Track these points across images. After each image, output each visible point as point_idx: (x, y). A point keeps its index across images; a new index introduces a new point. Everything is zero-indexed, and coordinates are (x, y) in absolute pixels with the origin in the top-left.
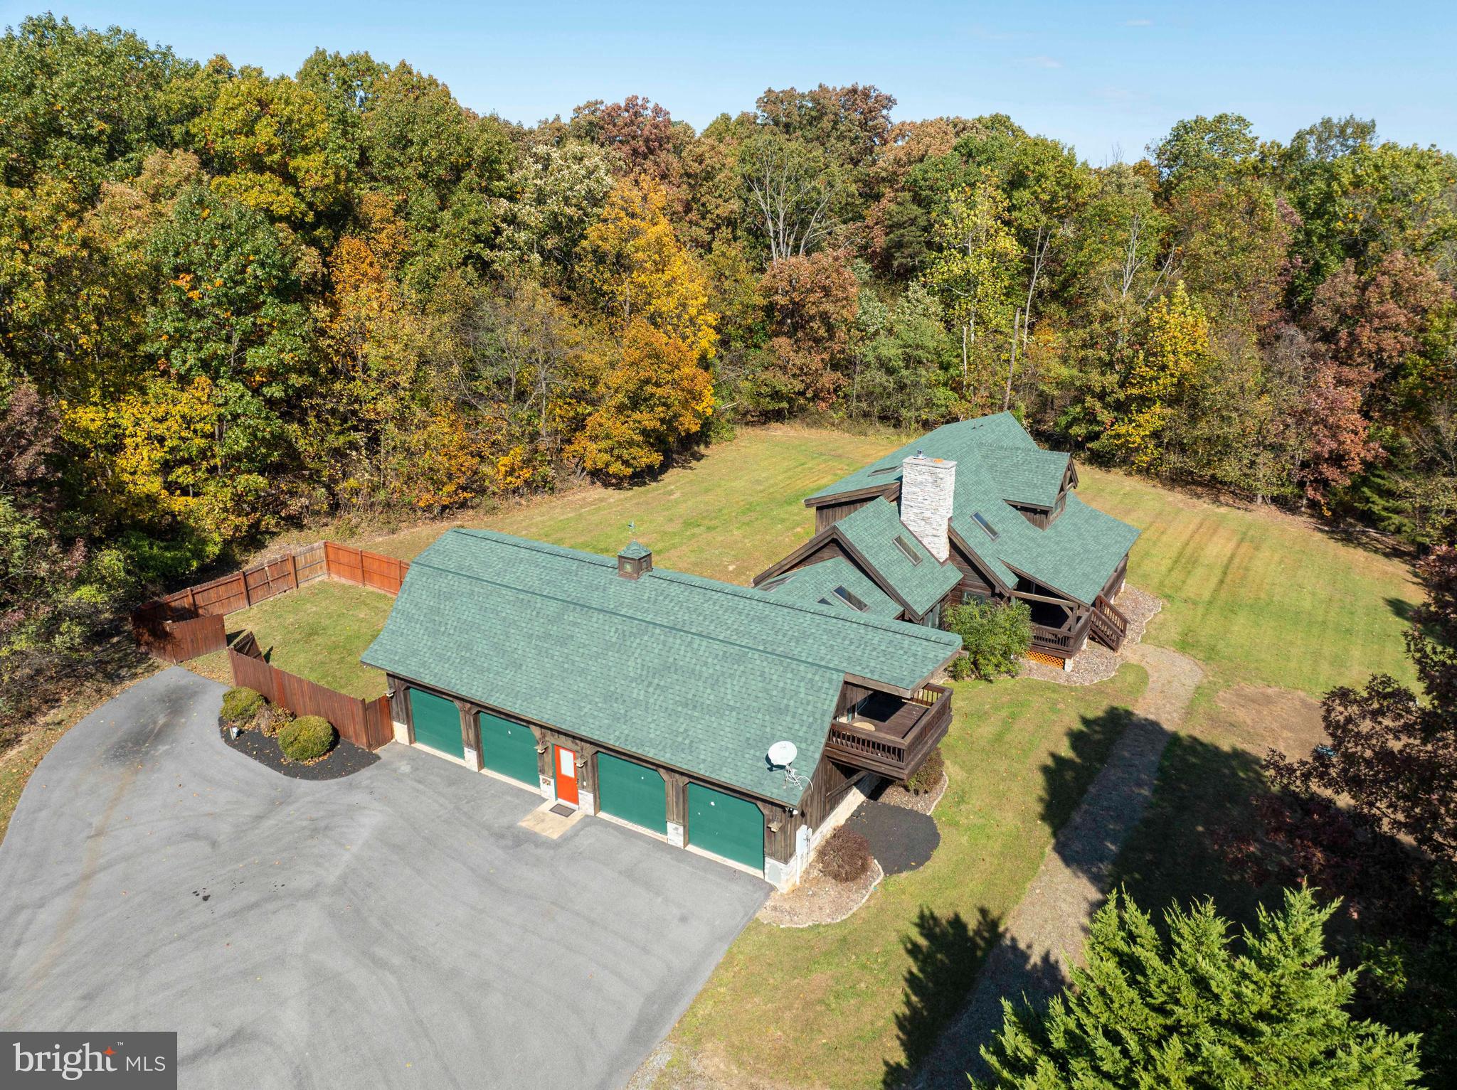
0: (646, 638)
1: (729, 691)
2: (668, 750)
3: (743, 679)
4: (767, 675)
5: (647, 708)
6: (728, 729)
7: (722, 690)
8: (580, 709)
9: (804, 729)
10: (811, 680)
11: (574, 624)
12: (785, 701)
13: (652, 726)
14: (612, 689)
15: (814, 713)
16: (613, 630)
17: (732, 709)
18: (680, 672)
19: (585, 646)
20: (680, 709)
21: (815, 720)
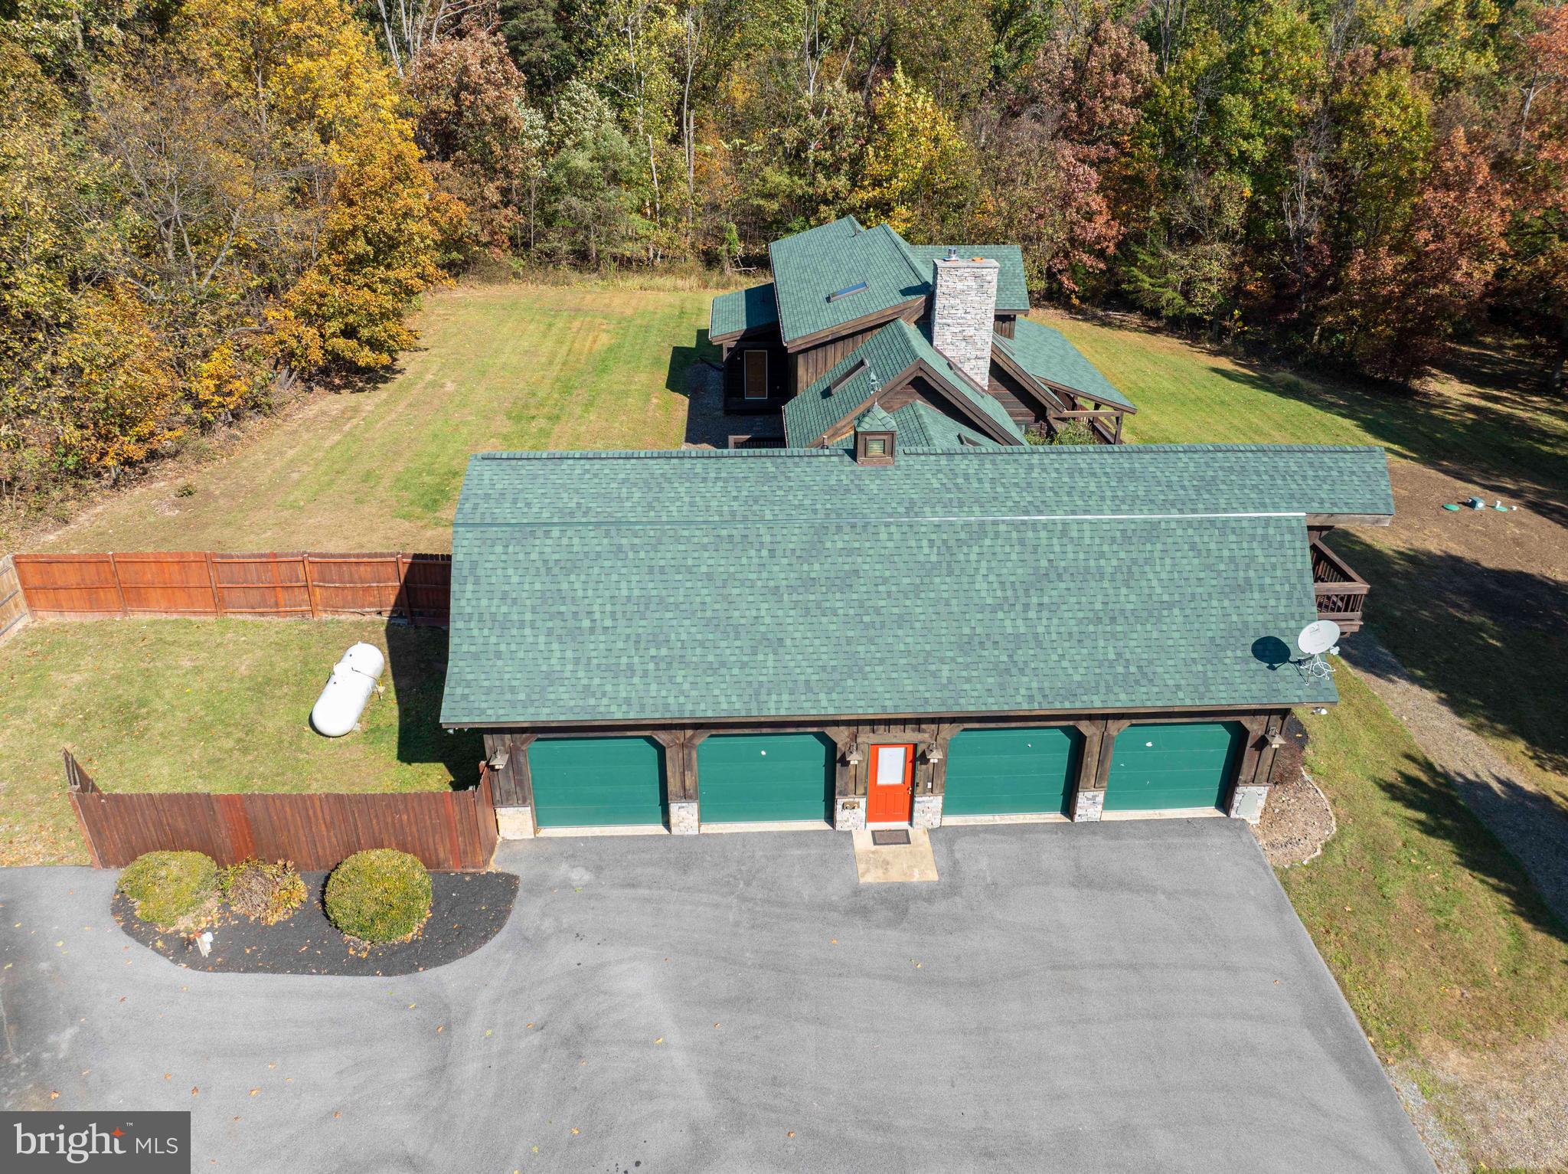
0: (987, 542)
1: (1155, 583)
2: (1116, 689)
3: (1168, 561)
4: (1200, 546)
5: (1039, 644)
6: (1176, 635)
7: (1144, 583)
8: (934, 675)
9: (1283, 602)
10: (1265, 537)
11: (849, 552)
12: (1241, 574)
13: (1065, 664)
14: (967, 631)
15: (1288, 578)
16: (925, 543)
17: (1170, 606)
18: (1066, 577)
19: (885, 581)
20: (1091, 628)
21: (1293, 586)
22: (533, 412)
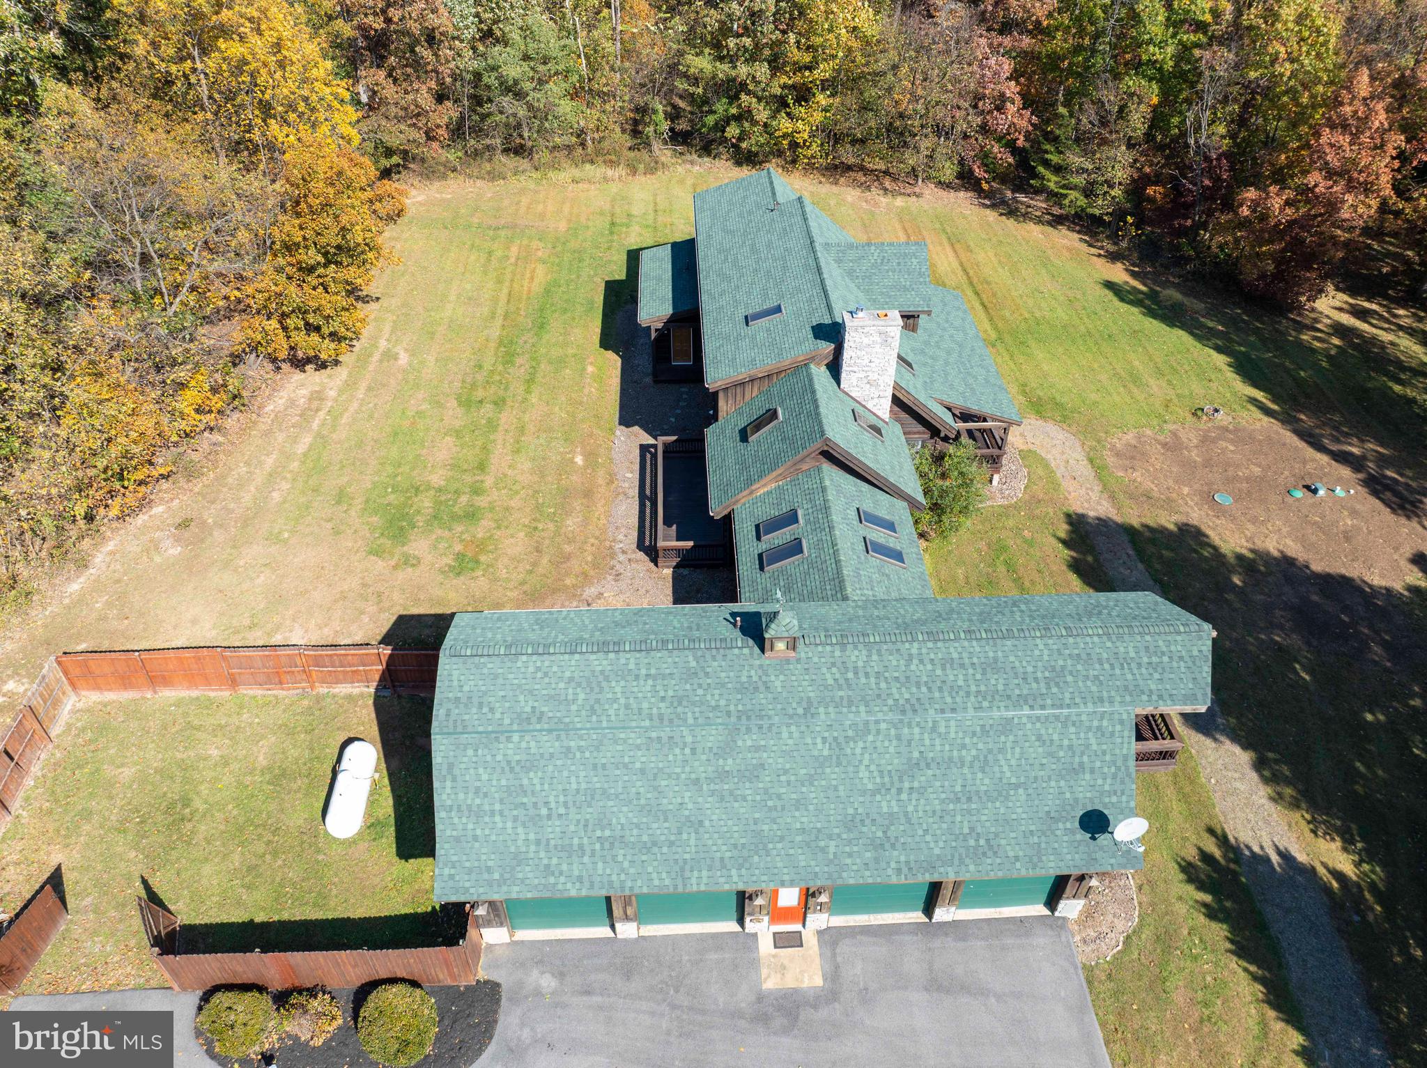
0: (870, 738)
1: (1005, 769)
2: (967, 861)
3: (1018, 750)
4: (1045, 737)
5: (909, 821)
6: (1019, 810)
7: (996, 769)
8: (824, 850)
9: (1109, 781)
10: (1099, 728)
11: (757, 749)
12: (1077, 759)
13: (928, 838)
14: (851, 811)
15: (1114, 762)
16: (819, 740)
17: (1017, 786)
18: (933, 765)
19: (786, 772)
20: (951, 806)
21: (1118, 769)
22: (480, 393)
